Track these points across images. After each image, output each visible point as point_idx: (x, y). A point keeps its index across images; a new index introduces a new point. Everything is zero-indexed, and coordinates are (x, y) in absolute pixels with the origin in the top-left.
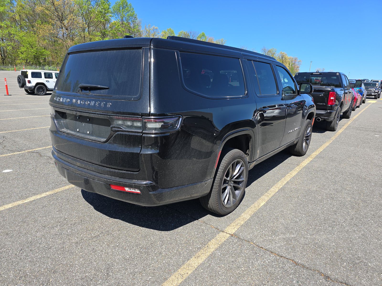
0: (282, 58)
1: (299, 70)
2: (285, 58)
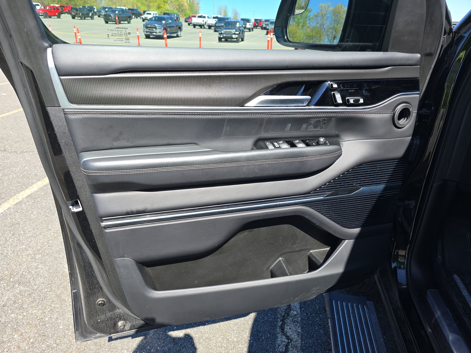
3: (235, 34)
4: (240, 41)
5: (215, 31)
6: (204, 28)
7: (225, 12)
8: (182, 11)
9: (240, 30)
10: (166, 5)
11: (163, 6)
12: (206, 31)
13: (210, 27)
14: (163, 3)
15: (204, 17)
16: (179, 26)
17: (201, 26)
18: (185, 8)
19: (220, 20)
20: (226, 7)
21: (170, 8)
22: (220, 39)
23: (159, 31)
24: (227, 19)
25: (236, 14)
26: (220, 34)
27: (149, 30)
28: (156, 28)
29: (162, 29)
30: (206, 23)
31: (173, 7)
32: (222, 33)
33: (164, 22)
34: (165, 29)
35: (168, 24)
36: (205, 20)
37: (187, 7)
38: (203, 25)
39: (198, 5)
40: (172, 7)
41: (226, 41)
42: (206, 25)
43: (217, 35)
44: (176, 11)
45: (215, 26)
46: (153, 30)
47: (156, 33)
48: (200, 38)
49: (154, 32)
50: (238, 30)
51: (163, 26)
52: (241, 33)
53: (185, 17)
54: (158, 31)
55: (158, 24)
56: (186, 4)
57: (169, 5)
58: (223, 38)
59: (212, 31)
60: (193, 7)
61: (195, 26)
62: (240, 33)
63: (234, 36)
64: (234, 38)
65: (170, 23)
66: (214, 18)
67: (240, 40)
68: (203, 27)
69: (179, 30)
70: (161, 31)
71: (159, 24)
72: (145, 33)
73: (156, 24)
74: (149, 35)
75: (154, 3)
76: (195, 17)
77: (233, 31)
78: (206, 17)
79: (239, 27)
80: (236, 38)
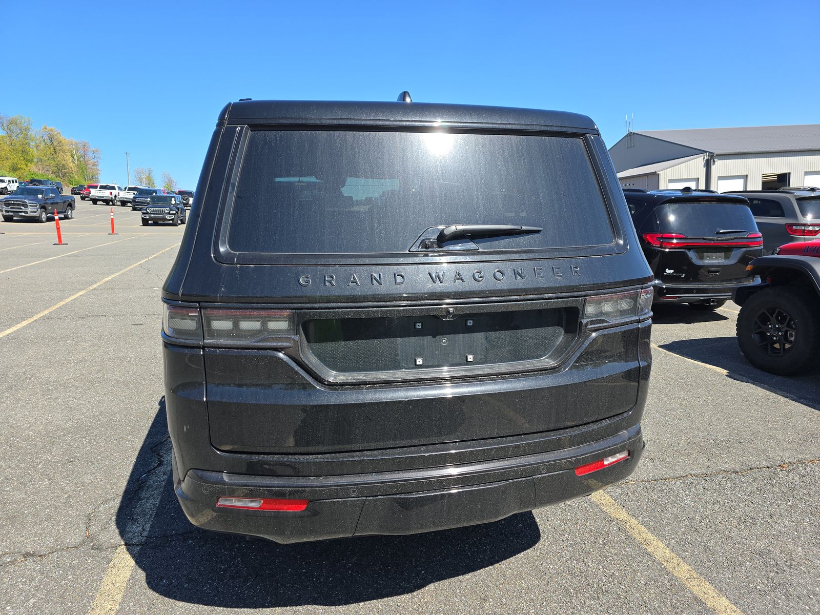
0: (51, 140)
1: (98, 170)
2: (60, 142)
3: (169, 214)
4: (179, 224)
5: (134, 209)
6: (113, 205)
7: (150, 180)
8: (63, 177)
9: (178, 209)
10: (29, 164)
11: (24, 167)
12: (119, 209)
13: (124, 203)
14: (23, 162)
15: (113, 188)
16: (68, 202)
17: (107, 202)
18: (70, 171)
19: (141, 192)
20: (150, 171)
21: (39, 169)
22: (145, 222)
23: (31, 210)
24: (155, 191)
25: (170, 182)
26: (143, 213)
27: (11, 208)
28: (25, 205)
29: (38, 207)
30: (116, 196)
31: (45, 169)
32: (147, 212)
33: (40, 196)
34: (43, 207)
35: (47, 199)
36: (115, 192)
37: (75, 169)
38: (112, 201)
39: (95, 167)
40: (43, 168)
41: (156, 224)
42: (117, 199)
43: (139, 215)
44: (51, 176)
45: (134, 201)
46: (21, 209)
47: (27, 213)
48: (112, 220)
49: (21, 212)
50: (174, 208)
51: (38, 202)
52: (179, 212)
53: (72, 186)
54: (29, 209)
55: (29, 200)
56: (71, 165)
57: (35, 164)
58: (151, 219)
59: (128, 209)
60: (86, 169)
61: (95, 201)
62: (177, 212)
63: (168, 217)
64: (169, 220)
65: (53, 198)
66: (130, 189)
67: (179, 222)
68: (111, 203)
69: (69, 207)
70: (36, 210)
71: (32, 200)
72: (5, 213)
73: (25, 199)
74: (12, 215)
75: (5, 162)
76: (95, 187)
77: (167, 210)
78: (117, 188)
79: (176, 205)
80: (172, 220)
